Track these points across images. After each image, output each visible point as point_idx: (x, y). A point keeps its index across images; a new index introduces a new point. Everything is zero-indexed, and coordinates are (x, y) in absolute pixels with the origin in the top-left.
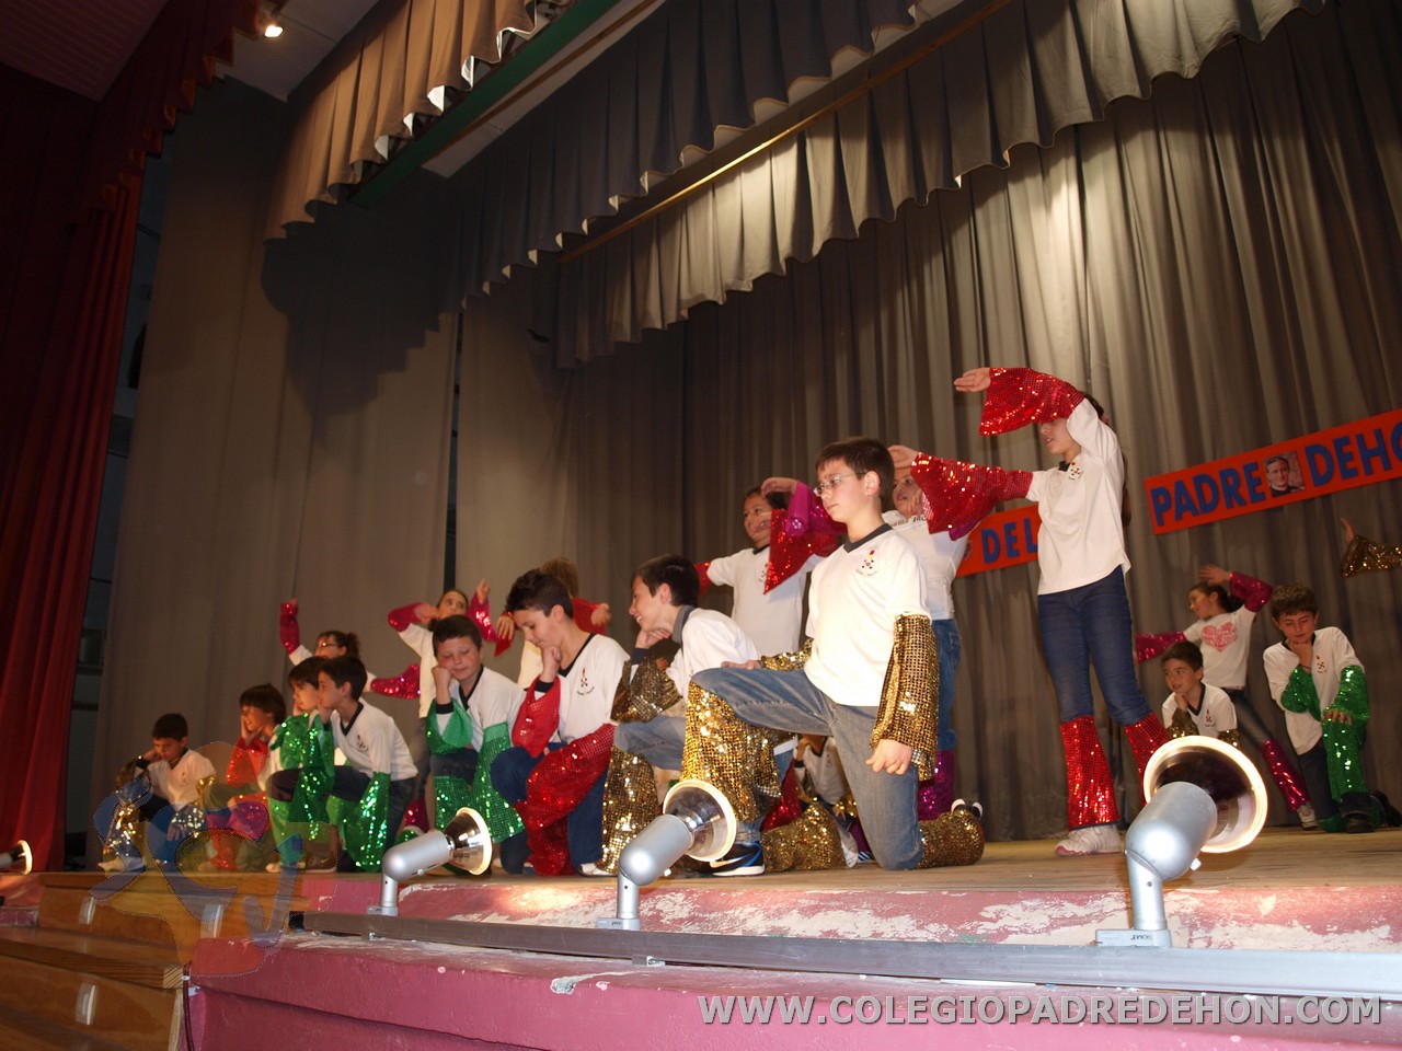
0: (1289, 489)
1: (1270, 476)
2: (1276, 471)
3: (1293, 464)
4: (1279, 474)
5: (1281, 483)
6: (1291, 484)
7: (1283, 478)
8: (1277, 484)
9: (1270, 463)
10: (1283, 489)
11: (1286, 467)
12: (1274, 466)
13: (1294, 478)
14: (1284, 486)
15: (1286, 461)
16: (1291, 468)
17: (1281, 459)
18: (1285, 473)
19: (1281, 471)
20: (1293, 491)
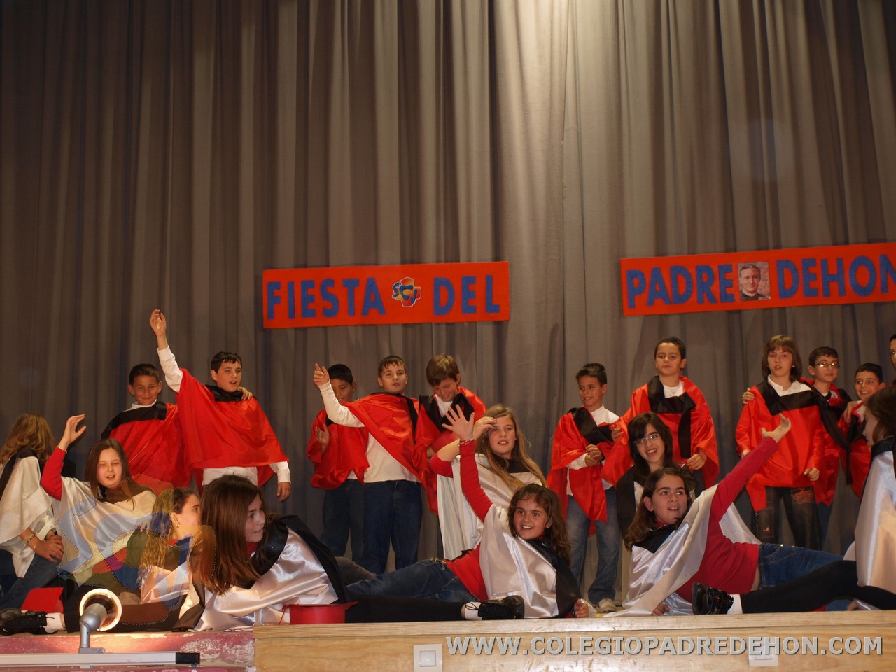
0: (758, 295)
1: (742, 281)
2: (748, 277)
3: (765, 274)
4: (750, 281)
5: (751, 289)
6: (759, 292)
7: (754, 285)
8: (747, 290)
9: (744, 268)
10: (752, 295)
11: (757, 276)
12: (748, 272)
13: (764, 287)
14: (752, 292)
15: (757, 269)
16: (762, 277)
17: (755, 267)
18: (756, 281)
19: (753, 277)
20: (760, 298)
